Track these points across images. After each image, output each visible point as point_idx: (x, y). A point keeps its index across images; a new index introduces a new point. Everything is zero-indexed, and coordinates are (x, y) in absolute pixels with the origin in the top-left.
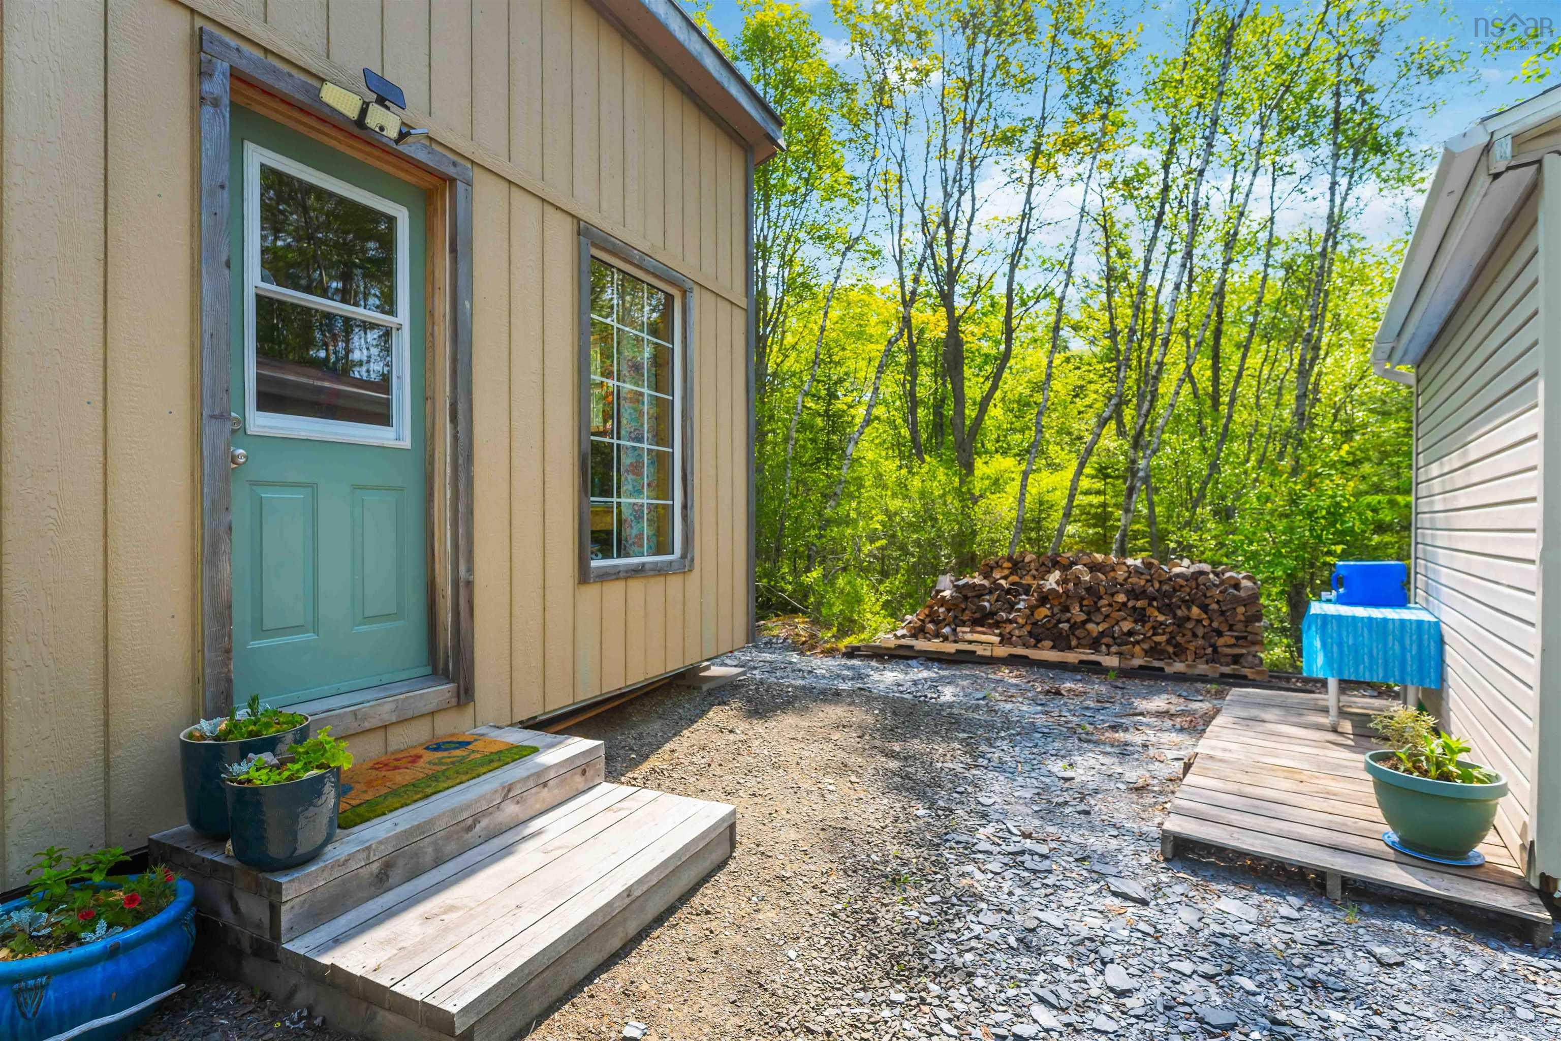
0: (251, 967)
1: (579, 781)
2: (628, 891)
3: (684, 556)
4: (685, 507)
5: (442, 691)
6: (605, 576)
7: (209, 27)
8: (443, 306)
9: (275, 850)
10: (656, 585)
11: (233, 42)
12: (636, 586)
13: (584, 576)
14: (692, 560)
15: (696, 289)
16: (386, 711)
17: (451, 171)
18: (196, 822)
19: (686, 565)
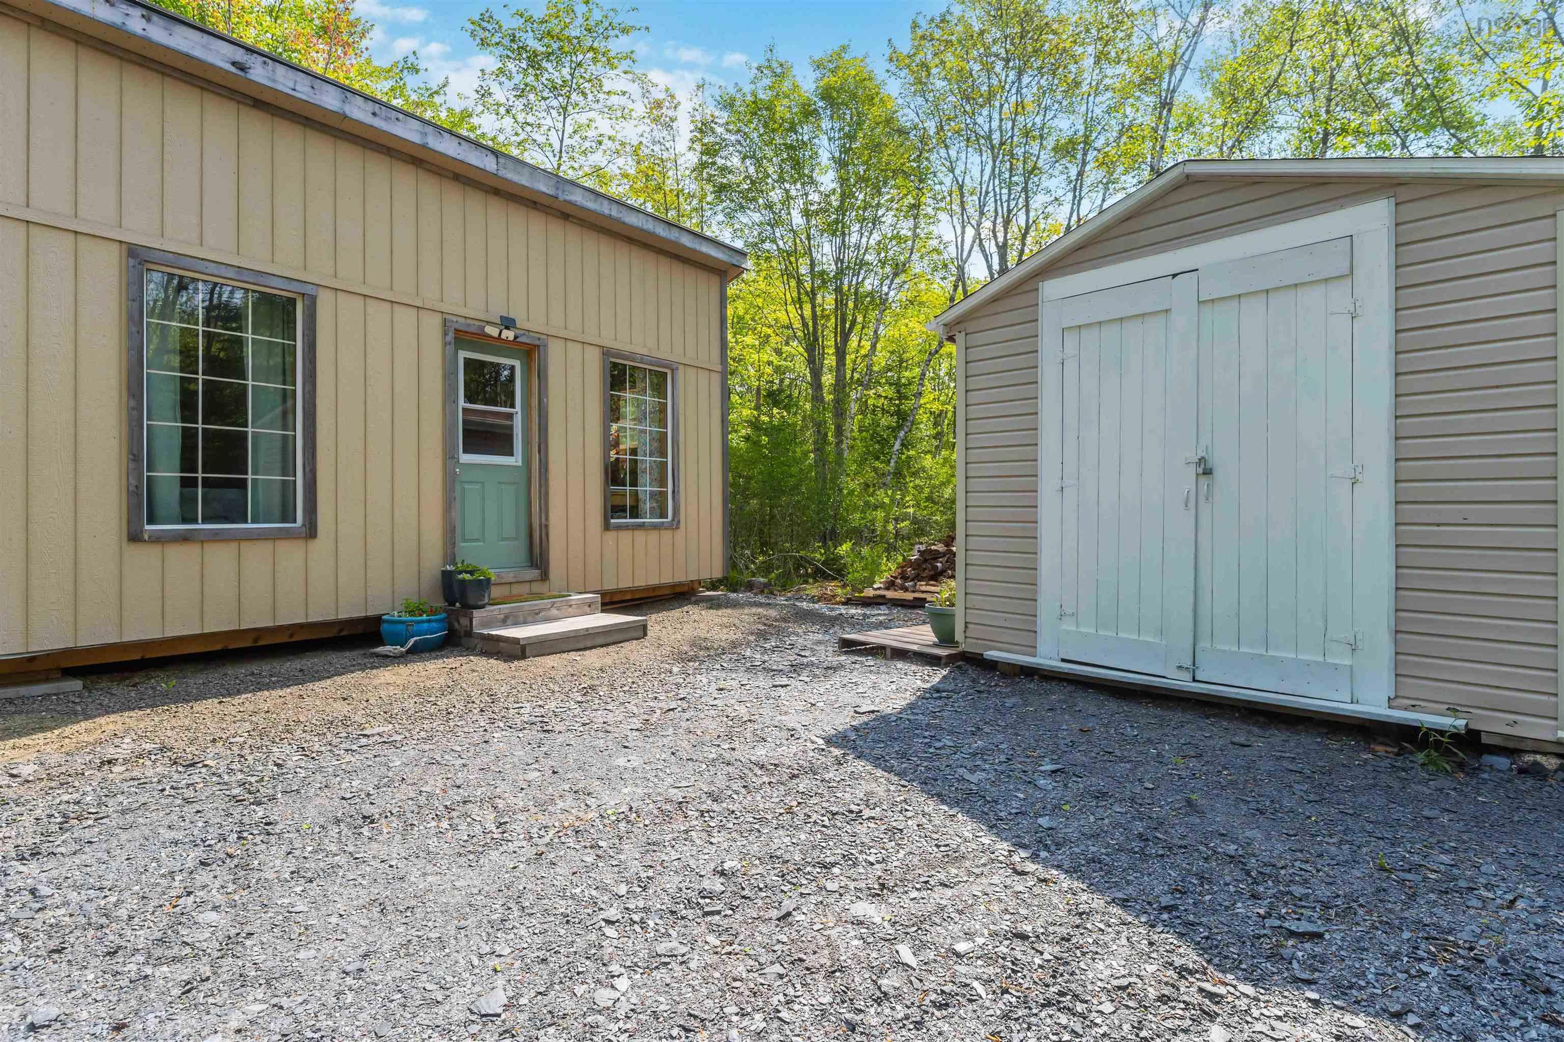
0: (464, 640)
1: (587, 609)
2: (587, 629)
3: (673, 520)
4: (674, 492)
5: (535, 573)
6: (619, 528)
7: (447, 317)
8: (535, 402)
9: (471, 602)
10: (653, 536)
11: (454, 319)
12: (640, 535)
13: (607, 527)
14: (679, 522)
15: (681, 367)
16: (510, 577)
17: (537, 343)
18: (446, 601)
19: (675, 525)
